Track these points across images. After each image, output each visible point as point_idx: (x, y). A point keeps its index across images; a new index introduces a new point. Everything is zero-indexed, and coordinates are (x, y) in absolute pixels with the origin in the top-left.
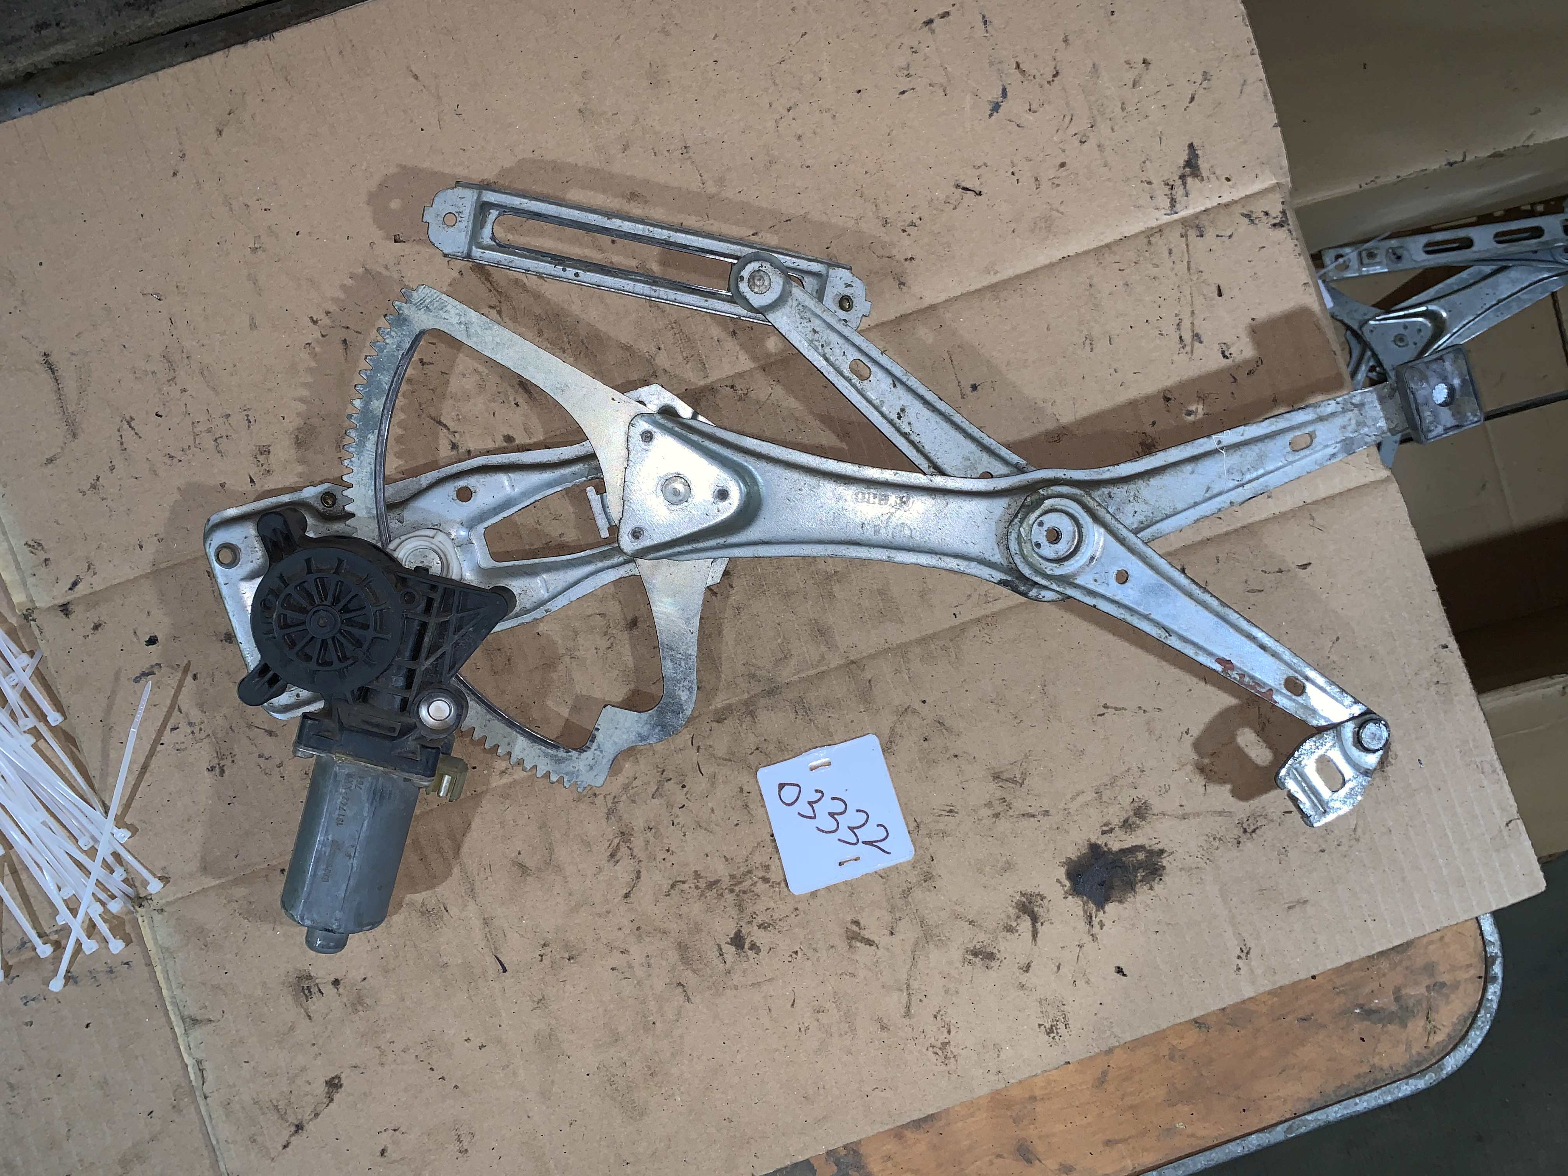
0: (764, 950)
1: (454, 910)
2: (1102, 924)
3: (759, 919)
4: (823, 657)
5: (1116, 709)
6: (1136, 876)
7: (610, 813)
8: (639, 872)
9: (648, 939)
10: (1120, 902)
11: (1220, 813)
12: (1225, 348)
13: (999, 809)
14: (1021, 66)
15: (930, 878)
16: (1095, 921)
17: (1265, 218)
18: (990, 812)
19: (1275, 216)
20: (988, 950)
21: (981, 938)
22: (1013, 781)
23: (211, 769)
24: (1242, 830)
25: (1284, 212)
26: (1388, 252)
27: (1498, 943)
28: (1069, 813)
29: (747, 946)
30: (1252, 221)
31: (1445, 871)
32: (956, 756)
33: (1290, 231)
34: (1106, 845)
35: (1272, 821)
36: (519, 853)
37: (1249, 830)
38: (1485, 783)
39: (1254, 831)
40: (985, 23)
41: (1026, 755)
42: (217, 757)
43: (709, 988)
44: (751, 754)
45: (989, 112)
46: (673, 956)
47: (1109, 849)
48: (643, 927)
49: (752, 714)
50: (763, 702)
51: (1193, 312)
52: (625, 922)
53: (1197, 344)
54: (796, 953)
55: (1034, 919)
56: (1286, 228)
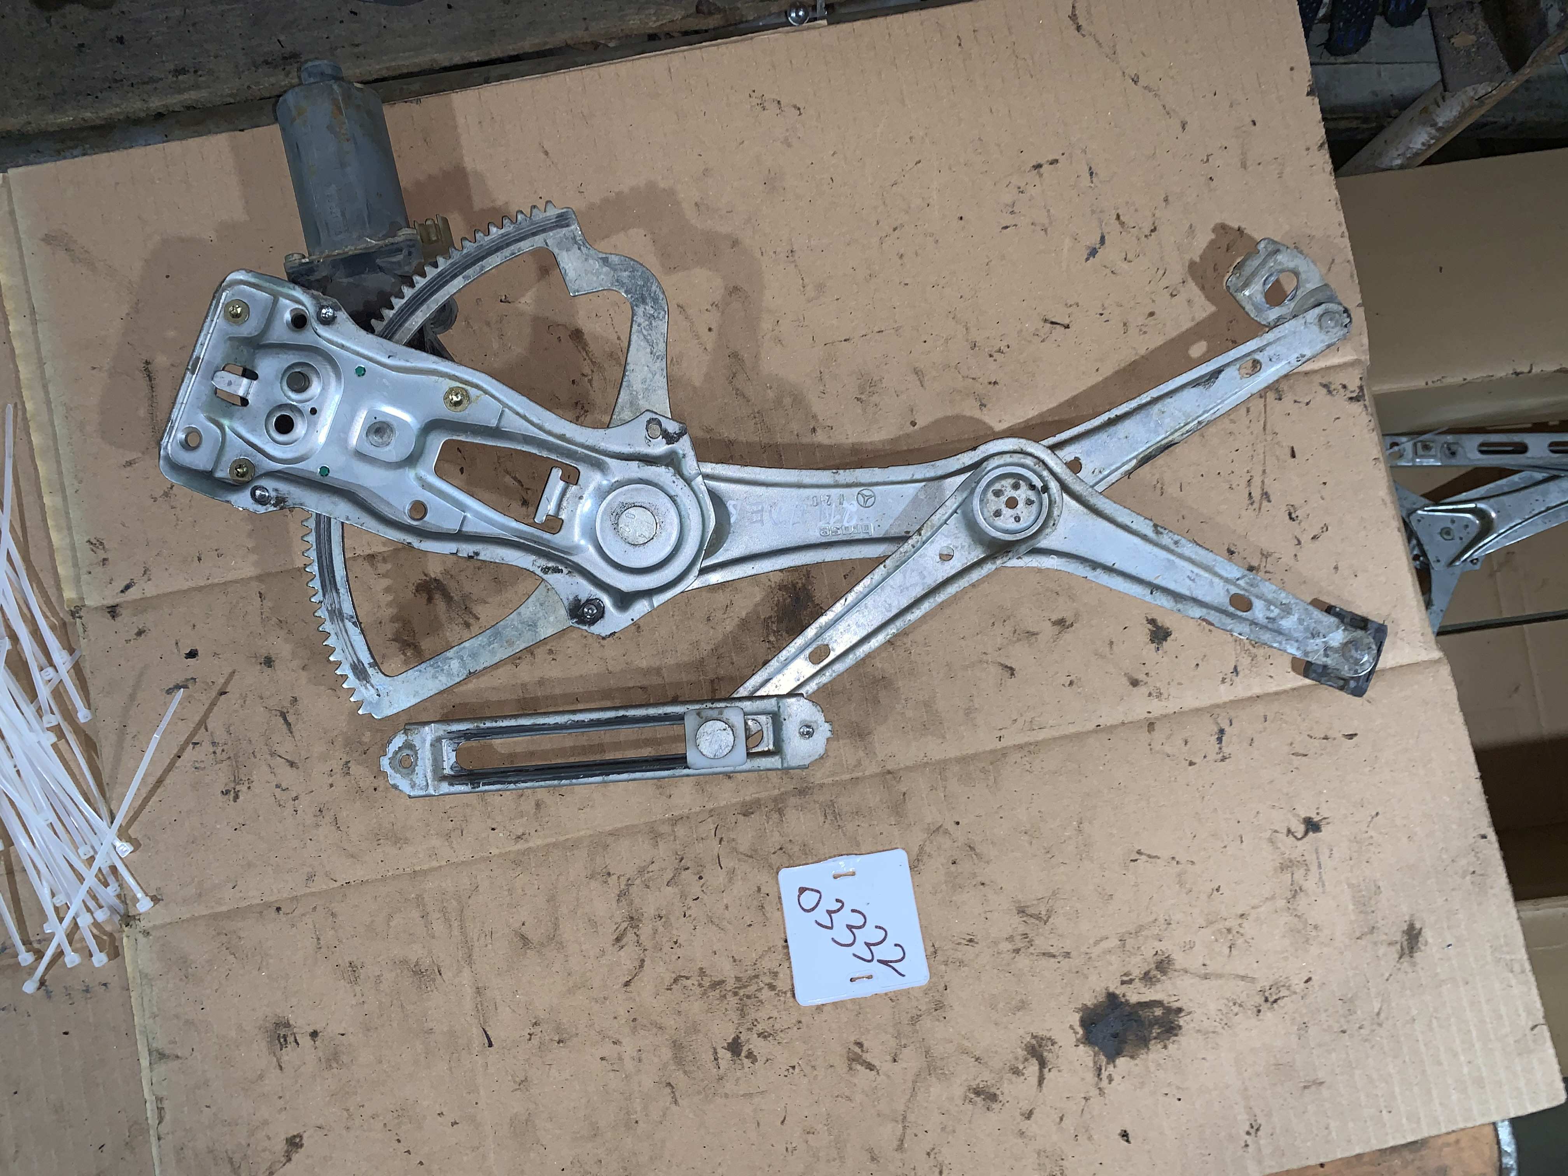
0: (761, 1060)
1: (447, 974)
2: (1110, 1079)
3: (760, 1028)
4: (859, 763)
5: (1149, 856)
6: (1151, 1033)
7: (622, 895)
8: (643, 961)
9: (642, 1032)
10: (1132, 1057)
11: (1243, 978)
12: (1292, 511)
13: (1020, 945)
14: (1121, 218)
15: (941, 1007)
16: (1104, 1075)
17: (1342, 390)
18: (1010, 946)
19: (1352, 389)
20: (993, 1090)
21: (985, 1077)
22: (1038, 917)
23: (227, 792)
24: (1263, 999)
25: (1361, 388)
26: (1443, 446)
27: (1514, 1155)
28: (1090, 958)
29: (743, 1054)
30: (1330, 392)
31: (1465, 1070)
32: (983, 884)
33: (1365, 406)
34: (1124, 996)
35: (1295, 993)
36: (523, 924)
37: (1271, 999)
38: (1513, 982)
39: (1275, 1001)
40: (1091, 174)
41: (1054, 892)
42: (235, 781)
43: (699, 1093)
44: (774, 853)
45: (1086, 257)
46: (667, 1053)
47: (1127, 1001)
48: (640, 1019)
49: (780, 812)
50: (793, 801)
51: (1264, 471)
52: (622, 1009)
53: (1265, 503)
54: (794, 1067)
55: (1042, 1064)
56: (1361, 403)
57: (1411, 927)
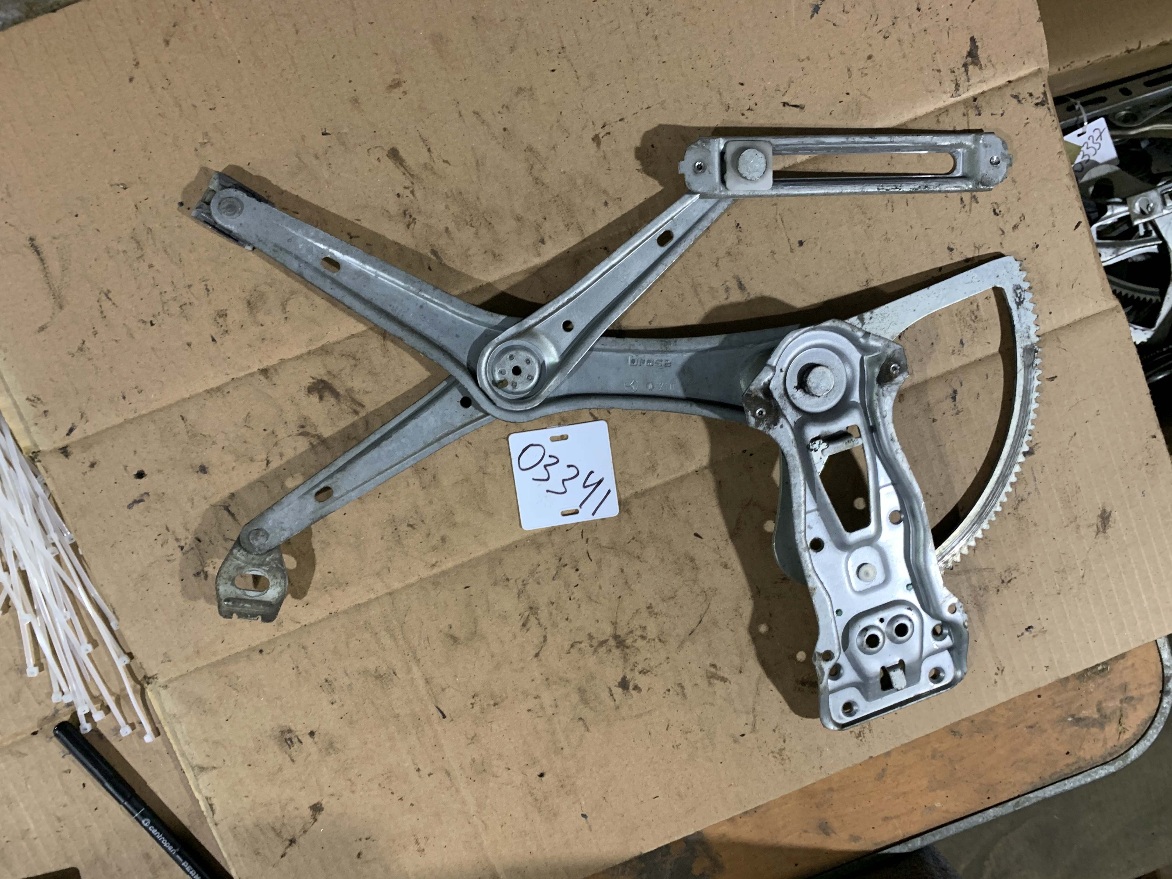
0: (644, 691)
1: (401, 674)
3: (640, 667)
4: (682, 465)
7: (520, 593)
8: (545, 637)
9: (554, 687)
11: (985, 570)
12: (996, 207)
17: (1029, 98)
19: (1037, 96)
20: (813, 680)
21: (808, 672)
23: (198, 574)
24: (1001, 581)
25: (1045, 94)
29: (631, 687)
30: (1019, 101)
31: (1146, 604)
33: (1049, 109)
35: (1023, 573)
36: (451, 627)
37: (1006, 581)
39: (1009, 581)
42: (203, 564)
43: (603, 720)
44: (630, 543)
45: (811, 14)
46: (575, 698)
48: (551, 678)
49: (629, 511)
50: (637, 501)
52: (537, 674)
53: (974, 204)
54: (669, 690)
56: (1046, 106)
57: (1104, 511)
